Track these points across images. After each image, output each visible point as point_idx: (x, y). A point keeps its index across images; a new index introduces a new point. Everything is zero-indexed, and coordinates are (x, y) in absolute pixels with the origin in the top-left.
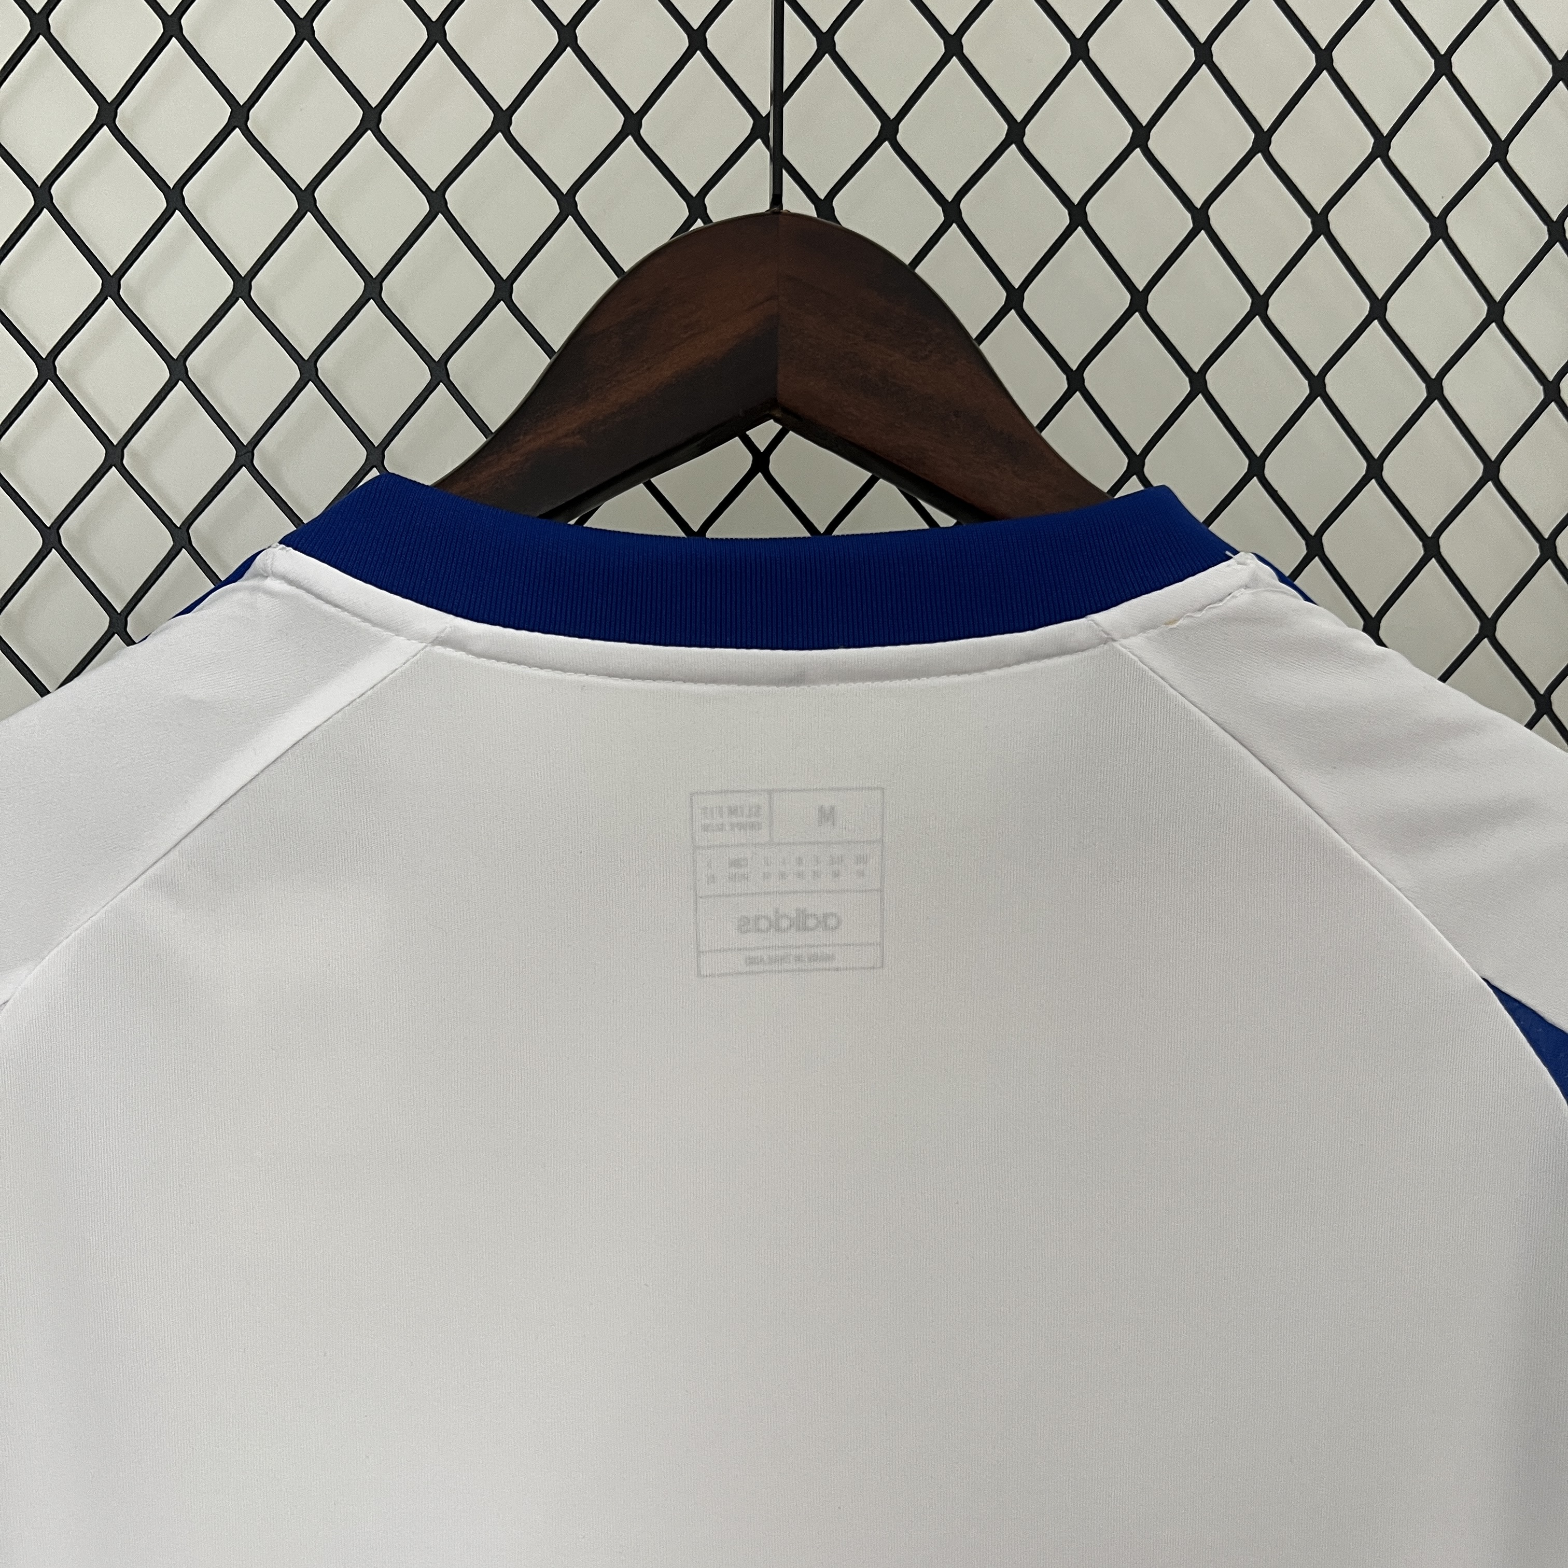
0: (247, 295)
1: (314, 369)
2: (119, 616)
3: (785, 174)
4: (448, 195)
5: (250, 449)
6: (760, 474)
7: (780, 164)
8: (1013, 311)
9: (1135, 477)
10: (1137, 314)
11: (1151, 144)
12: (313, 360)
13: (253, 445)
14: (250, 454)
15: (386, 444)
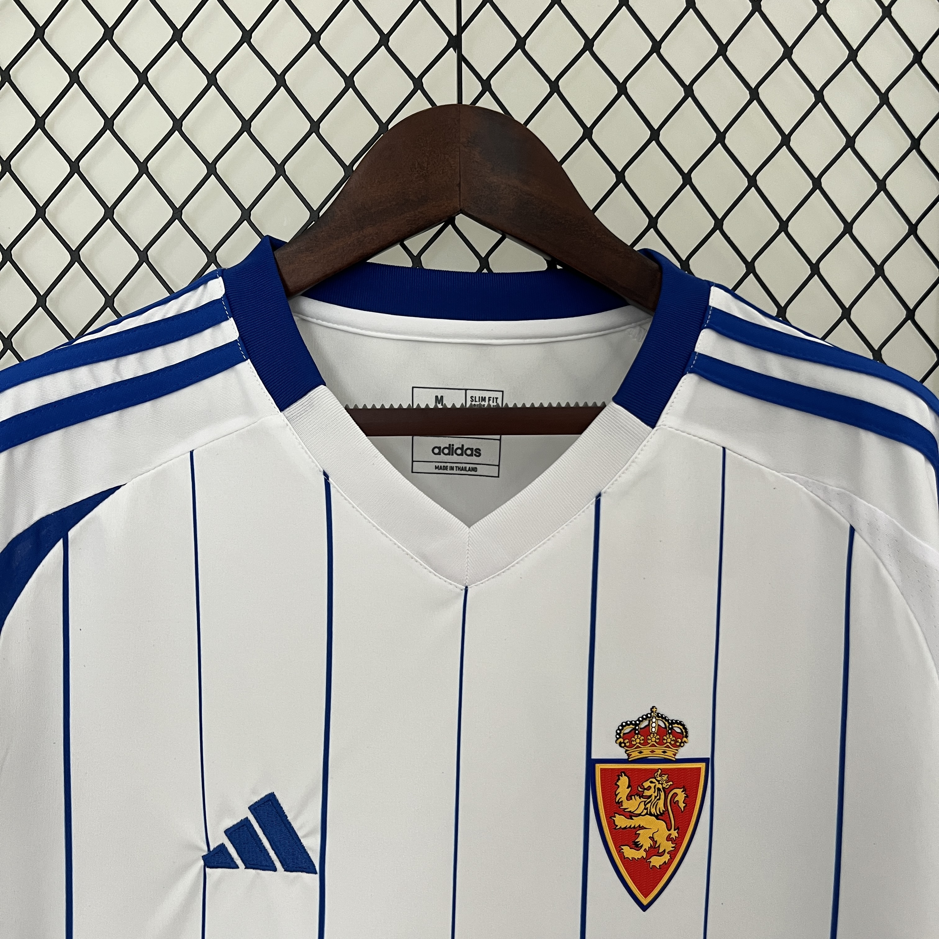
0: (180, 129)
1: (214, 168)
2: (109, 298)
3: (463, 64)
4: (286, 77)
5: (180, 210)
6: (450, 225)
7: (461, 59)
8: (587, 140)
9: (652, 229)
10: (654, 141)
11: (662, 51)
12: (214, 163)
13: (182, 208)
14: (180, 213)
15: (252, 208)
